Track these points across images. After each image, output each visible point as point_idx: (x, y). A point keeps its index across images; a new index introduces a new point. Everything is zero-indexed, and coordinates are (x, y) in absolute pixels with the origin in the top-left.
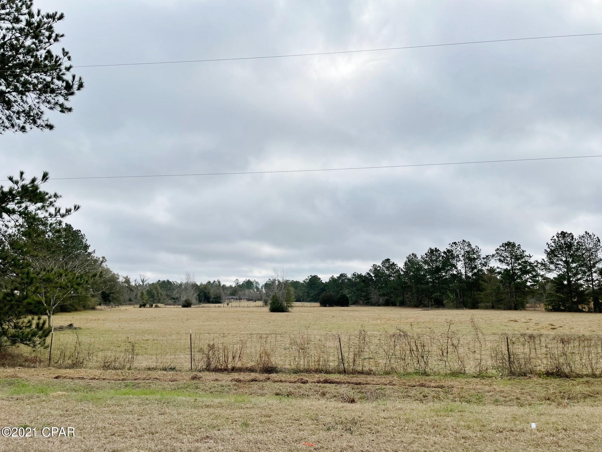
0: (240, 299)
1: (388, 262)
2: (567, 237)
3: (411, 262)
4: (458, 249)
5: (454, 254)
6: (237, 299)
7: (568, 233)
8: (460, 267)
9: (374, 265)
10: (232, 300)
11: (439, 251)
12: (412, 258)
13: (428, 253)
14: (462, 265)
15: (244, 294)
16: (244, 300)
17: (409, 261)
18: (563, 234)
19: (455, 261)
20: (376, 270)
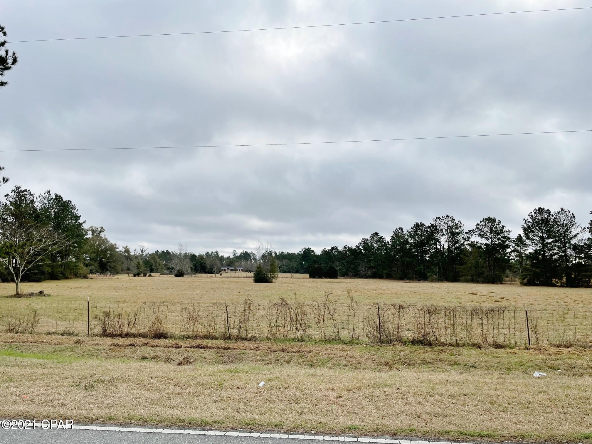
0: (236, 270)
1: (377, 236)
2: (544, 213)
3: (398, 236)
4: (442, 223)
5: (438, 229)
6: (232, 270)
7: (545, 209)
8: (443, 241)
9: (363, 239)
10: (228, 271)
11: (424, 225)
12: (399, 232)
13: (414, 227)
14: (445, 239)
15: (241, 265)
16: (240, 270)
17: (396, 235)
18: (541, 210)
19: (438, 236)
20: (365, 244)
